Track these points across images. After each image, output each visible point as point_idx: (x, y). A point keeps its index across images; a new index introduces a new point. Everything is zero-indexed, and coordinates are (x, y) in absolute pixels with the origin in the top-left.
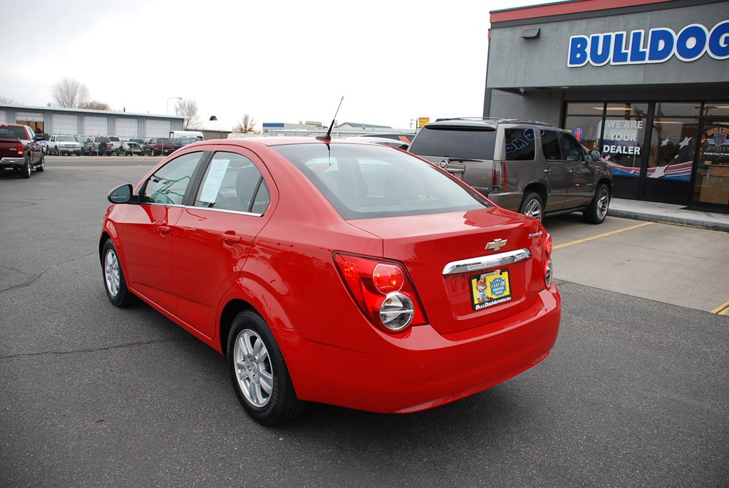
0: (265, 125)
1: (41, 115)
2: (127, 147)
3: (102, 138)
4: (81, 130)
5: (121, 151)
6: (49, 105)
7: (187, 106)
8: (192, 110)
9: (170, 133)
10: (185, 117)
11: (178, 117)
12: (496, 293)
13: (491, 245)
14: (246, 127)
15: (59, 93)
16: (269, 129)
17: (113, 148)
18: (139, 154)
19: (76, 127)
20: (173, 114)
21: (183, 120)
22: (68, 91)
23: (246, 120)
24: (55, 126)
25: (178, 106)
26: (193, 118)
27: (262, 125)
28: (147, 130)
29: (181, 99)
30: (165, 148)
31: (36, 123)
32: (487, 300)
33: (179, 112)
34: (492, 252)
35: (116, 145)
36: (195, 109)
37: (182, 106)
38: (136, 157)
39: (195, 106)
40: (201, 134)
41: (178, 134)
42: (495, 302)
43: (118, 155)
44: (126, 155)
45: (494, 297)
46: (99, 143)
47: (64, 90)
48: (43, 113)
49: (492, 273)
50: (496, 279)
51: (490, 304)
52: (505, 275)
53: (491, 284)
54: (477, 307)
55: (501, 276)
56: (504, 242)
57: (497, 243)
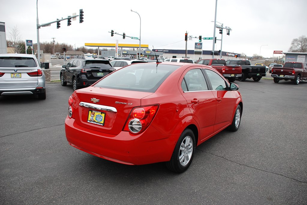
13: (92, 100)
32: (93, 121)
34: (92, 102)
42: (95, 123)
45: (96, 121)
49: (98, 112)
50: (99, 115)
51: (93, 123)
52: (103, 115)
53: (96, 116)
54: (88, 121)
55: (101, 115)
56: (97, 100)
57: (95, 100)
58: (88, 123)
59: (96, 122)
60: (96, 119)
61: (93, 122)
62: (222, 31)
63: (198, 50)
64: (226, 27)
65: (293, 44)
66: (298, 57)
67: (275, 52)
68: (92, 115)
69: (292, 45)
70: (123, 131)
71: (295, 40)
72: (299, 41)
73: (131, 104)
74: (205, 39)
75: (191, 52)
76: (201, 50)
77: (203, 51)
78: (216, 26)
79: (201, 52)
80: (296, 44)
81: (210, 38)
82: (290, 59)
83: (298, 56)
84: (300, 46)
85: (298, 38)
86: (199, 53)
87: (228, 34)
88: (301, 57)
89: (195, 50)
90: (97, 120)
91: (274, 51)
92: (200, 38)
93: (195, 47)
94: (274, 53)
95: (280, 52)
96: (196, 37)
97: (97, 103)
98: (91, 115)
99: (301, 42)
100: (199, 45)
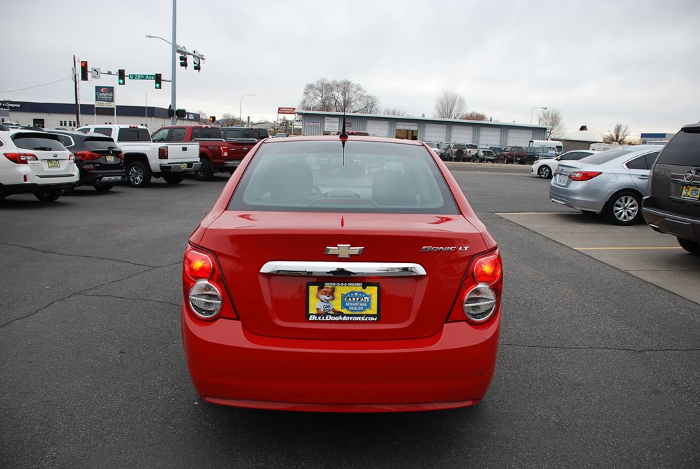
0: (643, 135)
1: (417, 124)
2: (481, 154)
3: (459, 145)
4: (448, 138)
5: (475, 158)
6: (423, 116)
7: (550, 116)
8: (555, 120)
9: (530, 142)
10: (548, 127)
11: (541, 126)
12: (350, 308)
13: (332, 250)
14: (617, 137)
15: (440, 105)
16: (648, 139)
17: (471, 155)
18: (492, 161)
19: (444, 135)
20: (535, 124)
21: (545, 129)
22: (448, 103)
23: (618, 129)
24: (427, 134)
25: (542, 116)
26: (556, 128)
27: (640, 135)
28: (509, 139)
29: (546, 109)
30: (517, 156)
31: (413, 131)
32: (332, 312)
33: (542, 122)
34: (335, 258)
35: (474, 152)
36: (559, 118)
37: (546, 116)
38: (490, 164)
39: (559, 116)
40: (560, 144)
41: (538, 143)
42: (345, 318)
43: (473, 162)
44: (480, 162)
45: (345, 311)
46: (456, 150)
47: (445, 102)
48: (418, 123)
49: (351, 284)
50: (354, 292)
51: (335, 318)
52: (373, 291)
53: (343, 296)
54: (314, 318)
55: (364, 291)
56: (356, 250)
57: (344, 249)
58: (314, 321)
59: (348, 315)
60: (343, 306)
61: (333, 315)
62: (186, 59)
63: (105, 105)
64: (194, 52)
65: (306, 93)
66: (326, 120)
67: (280, 111)
68: (325, 297)
69: (305, 97)
70: (447, 322)
71: (310, 87)
72: (317, 89)
73: (466, 248)
74: (134, 78)
75: (88, 110)
76: (113, 105)
77: (117, 106)
78: (176, 49)
79: (114, 109)
80: (312, 95)
81: (145, 76)
82: (312, 124)
83: (326, 118)
84: (320, 99)
85: (315, 84)
86: (108, 112)
87: (198, 68)
88: (332, 121)
89: (98, 104)
90: (347, 308)
91: (279, 109)
92: (121, 74)
93: (96, 96)
94: (279, 113)
95: (291, 111)
96: (110, 73)
97: (353, 258)
98: (318, 297)
99: (321, 91)
100: (105, 91)
